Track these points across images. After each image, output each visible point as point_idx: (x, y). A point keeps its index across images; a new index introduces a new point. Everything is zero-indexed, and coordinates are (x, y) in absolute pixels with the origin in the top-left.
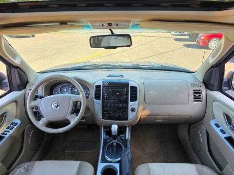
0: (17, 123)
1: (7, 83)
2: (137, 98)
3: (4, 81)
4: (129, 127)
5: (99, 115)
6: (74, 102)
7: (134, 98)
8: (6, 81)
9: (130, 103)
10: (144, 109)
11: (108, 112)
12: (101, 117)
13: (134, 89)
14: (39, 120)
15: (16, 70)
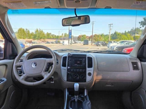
0: (4, 80)
1: (2, 53)
2: (92, 65)
3: (1, 52)
4: (86, 89)
5: (65, 78)
6: (48, 63)
7: (90, 66)
8: (3, 52)
9: (87, 69)
10: (97, 75)
11: (72, 76)
12: (66, 80)
13: (90, 59)
14: (21, 76)
15: (10, 43)
